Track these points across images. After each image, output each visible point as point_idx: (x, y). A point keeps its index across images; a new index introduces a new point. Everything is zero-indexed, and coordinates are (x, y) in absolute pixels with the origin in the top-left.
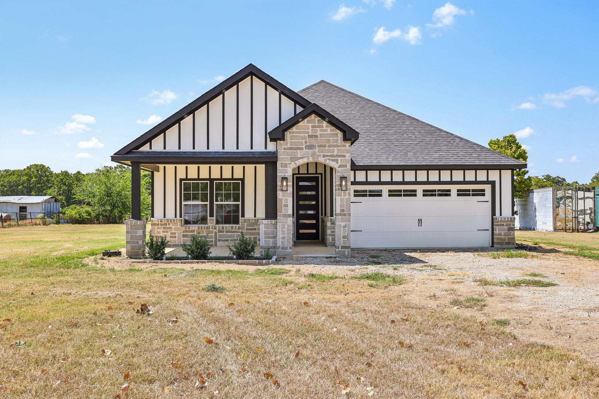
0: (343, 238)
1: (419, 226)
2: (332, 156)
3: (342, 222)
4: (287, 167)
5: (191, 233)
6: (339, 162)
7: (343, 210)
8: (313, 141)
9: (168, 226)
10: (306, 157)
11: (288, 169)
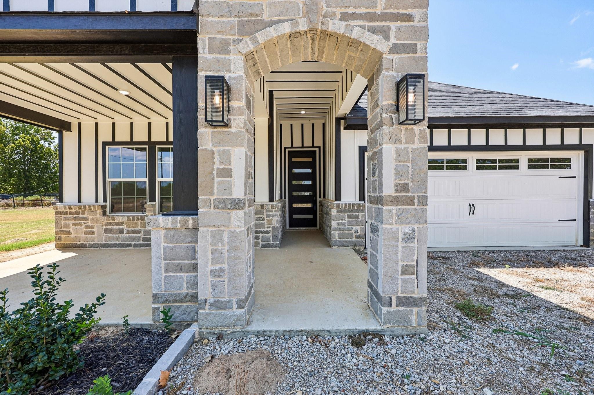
0: (403, 273)
1: (470, 214)
2: (371, 17)
3: (402, 223)
4: (228, 53)
5: (118, 227)
6: (392, 35)
7: (405, 188)
9: (81, 216)
10: (287, 20)
11: (232, 57)
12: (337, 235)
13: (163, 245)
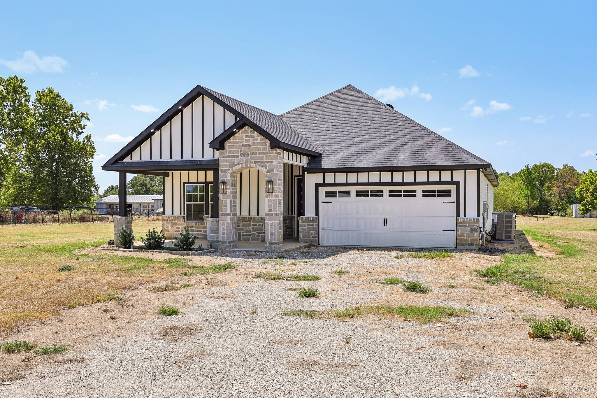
0: (270, 235)
1: (385, 225)
2: (262, 162)
3: (270, 221)
4: (226, 173)
5: (191, 228)
6: (267, 167)
7: (270, 211)
8: (246, 150)
9: (174, 222)
10: (241, 164)
11: (227, 174)
12: (302, 236)
13: (210, 226)
